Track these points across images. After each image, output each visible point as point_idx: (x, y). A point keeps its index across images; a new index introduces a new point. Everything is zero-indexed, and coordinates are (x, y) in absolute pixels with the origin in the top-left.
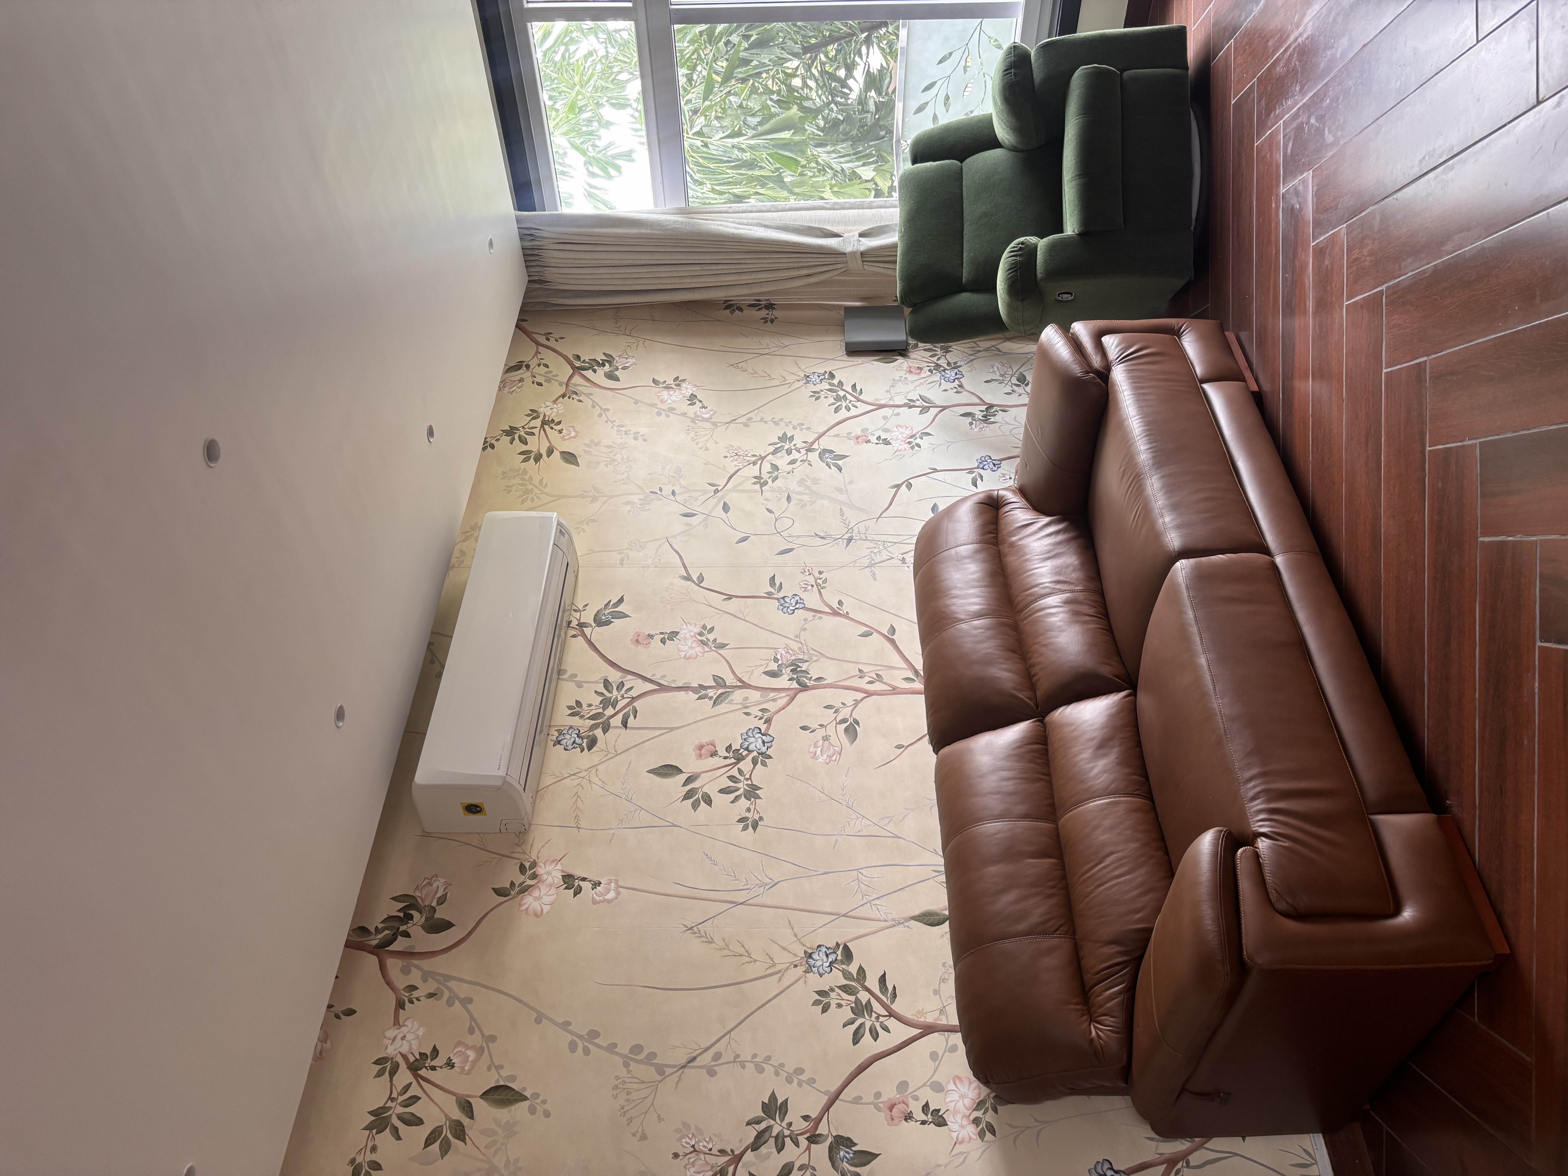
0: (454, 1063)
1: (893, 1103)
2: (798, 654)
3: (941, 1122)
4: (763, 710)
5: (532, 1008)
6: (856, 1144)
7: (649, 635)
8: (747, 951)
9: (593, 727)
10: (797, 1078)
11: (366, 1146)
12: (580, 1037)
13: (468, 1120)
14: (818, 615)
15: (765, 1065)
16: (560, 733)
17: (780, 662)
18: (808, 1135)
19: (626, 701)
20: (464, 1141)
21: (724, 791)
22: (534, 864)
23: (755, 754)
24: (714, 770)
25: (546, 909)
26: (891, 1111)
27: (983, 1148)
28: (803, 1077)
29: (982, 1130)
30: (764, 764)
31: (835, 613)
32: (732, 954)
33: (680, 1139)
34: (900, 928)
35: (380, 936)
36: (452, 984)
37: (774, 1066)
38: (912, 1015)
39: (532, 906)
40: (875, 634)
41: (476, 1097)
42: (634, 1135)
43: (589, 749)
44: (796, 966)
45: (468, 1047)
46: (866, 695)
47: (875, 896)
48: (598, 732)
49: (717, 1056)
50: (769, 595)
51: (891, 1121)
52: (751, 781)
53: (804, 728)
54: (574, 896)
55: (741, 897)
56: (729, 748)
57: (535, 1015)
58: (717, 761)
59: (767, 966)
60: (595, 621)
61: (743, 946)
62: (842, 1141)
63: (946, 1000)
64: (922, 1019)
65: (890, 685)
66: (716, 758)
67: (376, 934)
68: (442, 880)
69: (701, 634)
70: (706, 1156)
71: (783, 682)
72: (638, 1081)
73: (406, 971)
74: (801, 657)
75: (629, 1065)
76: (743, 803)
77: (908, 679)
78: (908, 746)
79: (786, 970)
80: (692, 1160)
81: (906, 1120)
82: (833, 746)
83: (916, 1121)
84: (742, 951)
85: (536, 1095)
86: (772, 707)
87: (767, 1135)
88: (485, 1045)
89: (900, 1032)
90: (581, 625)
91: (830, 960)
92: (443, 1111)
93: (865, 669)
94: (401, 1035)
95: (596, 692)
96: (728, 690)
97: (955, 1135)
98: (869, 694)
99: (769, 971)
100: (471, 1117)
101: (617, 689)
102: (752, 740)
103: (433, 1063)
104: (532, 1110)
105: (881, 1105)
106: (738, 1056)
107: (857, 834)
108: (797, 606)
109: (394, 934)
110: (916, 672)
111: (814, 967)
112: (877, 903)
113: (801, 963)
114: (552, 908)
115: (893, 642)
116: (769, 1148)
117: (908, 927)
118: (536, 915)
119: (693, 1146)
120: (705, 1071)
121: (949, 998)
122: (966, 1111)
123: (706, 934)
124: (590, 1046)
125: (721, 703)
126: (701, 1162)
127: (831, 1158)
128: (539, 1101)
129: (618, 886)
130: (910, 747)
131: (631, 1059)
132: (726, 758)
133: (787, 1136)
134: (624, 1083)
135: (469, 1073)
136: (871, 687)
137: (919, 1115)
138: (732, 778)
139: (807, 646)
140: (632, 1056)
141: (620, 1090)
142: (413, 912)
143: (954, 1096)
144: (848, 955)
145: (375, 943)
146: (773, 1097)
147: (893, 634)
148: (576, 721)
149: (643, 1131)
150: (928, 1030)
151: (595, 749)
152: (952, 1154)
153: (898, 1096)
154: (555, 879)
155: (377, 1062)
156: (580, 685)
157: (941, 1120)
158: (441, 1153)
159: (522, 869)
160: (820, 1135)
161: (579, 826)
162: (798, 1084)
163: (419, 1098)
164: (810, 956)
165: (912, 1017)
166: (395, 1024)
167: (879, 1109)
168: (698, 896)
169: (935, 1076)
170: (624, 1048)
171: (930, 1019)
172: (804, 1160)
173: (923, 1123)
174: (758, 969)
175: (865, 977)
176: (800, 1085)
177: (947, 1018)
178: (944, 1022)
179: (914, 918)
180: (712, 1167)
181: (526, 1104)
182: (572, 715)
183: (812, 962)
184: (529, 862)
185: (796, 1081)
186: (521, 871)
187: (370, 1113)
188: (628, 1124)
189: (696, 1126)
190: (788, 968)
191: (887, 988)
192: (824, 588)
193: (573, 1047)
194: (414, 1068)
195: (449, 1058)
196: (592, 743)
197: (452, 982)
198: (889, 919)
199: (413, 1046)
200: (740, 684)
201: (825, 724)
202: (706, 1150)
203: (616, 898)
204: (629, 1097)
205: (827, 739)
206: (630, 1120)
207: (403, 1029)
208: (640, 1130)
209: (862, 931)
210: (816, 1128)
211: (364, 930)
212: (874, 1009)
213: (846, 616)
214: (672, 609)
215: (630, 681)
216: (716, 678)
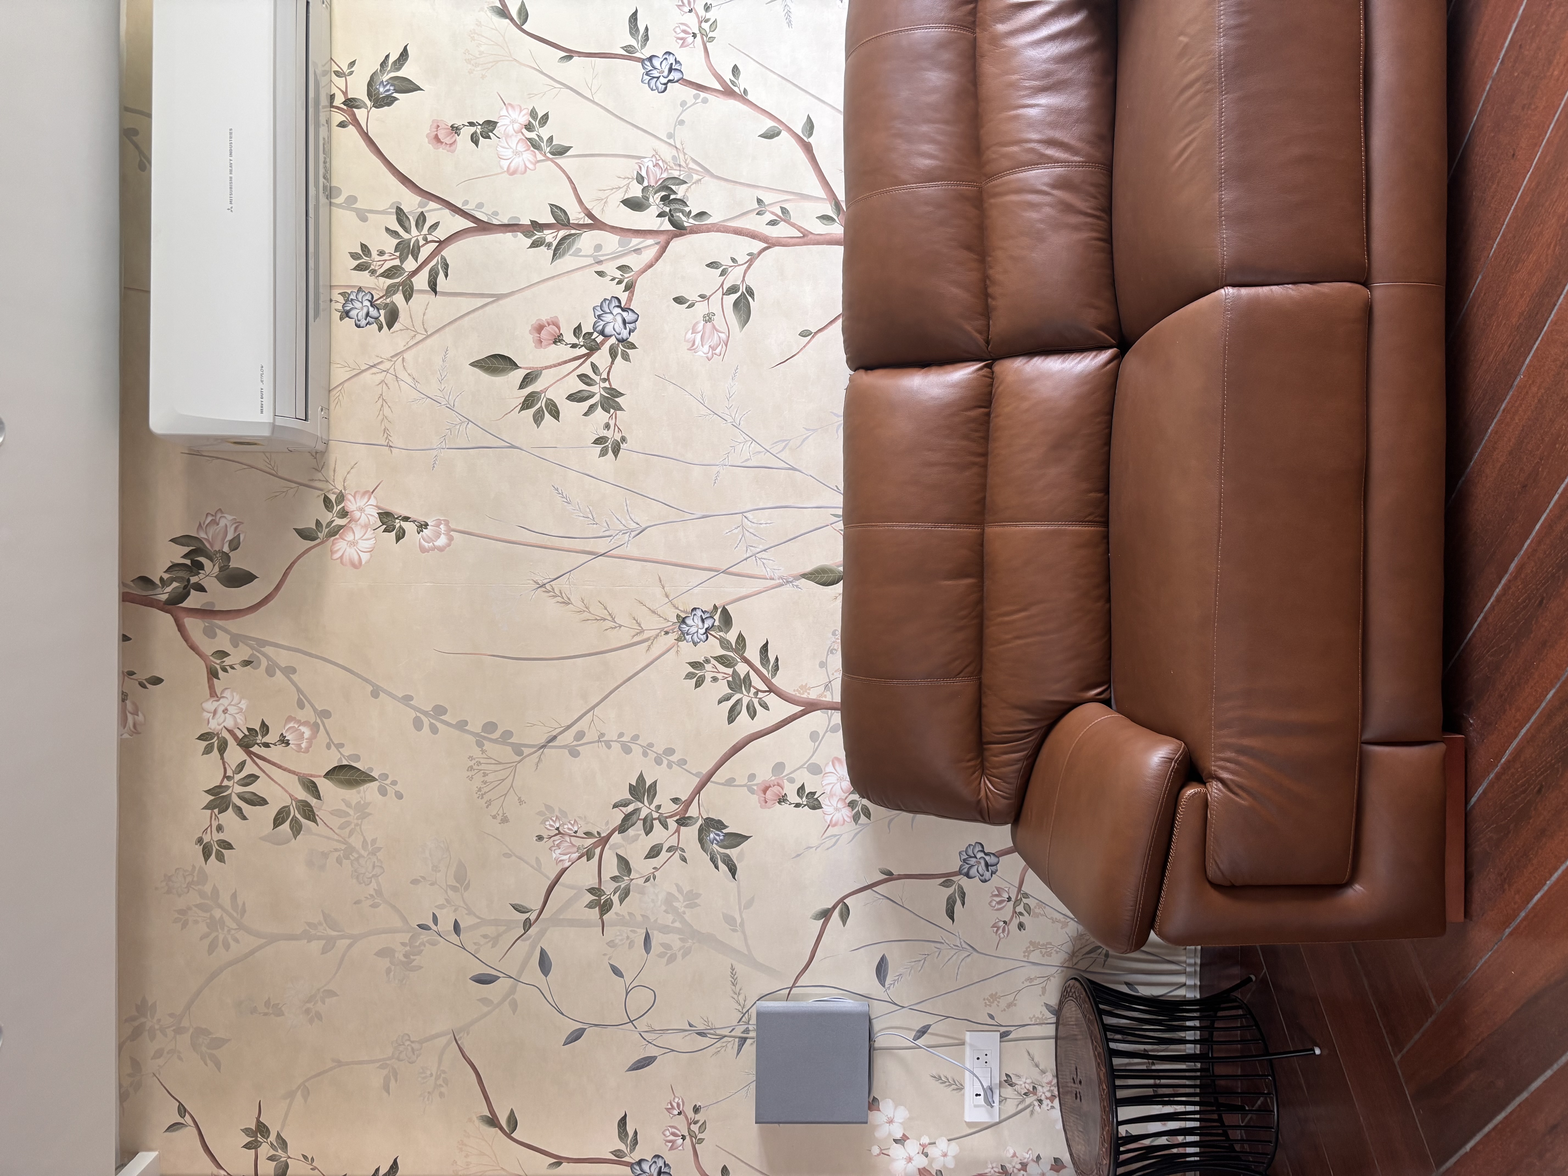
0: (288, 740)
1: (768, 785)
2: (672, 169)
3: (815, 805)
4: (623, 268)
5: (367, 680)
6: (726, 827)
7: (452, 126)
8: (610, 615)
9: (391, 291)
10: (668, 760)
11: (211, 825)
12: (425, 713)
13: (315, 800)
14: (703, 95)
15: (633, 746)
16: (347, 299)
17: (646, 184)
18: (678, 817)
19: (433, 246)
20: (315, 821)
21: (575, 397)
22: (341, 498)
23: (613, 340)
24: (560, 364)
25: (365, 557)
26: (765, 794)
27: (856, 831)
28: (674, 758)
29: (857, 814)
30: (626, 357)
31: (728, 92)
32: (593, 617)
33: (544, 822)
34: (788, 588)
35: (169, 589)
36: (268, 650)
37: (642, 746)
38: (794, 691)
39: (347, 554)
40: (784, 134)
41: (320, 776)
42: (494, 817)
43: (390, 326)
44: (667, 633)
45: (301, 723)
46: (765, 245)
47: (761, 547)
48: (398, 299)
49: (580, 735)
50: (629, 54)
51: (764, 804)
52: (610, 384)
53: (679, 300)
54: (397, 542)
55: (601, 546)
56: (577, 330)
57: (370, 688)
58: (563, 352)
59: (633, 632)
60: (370, 95)
61: (606, 609)
62: (712, 824)
63: (833, 674)
64: (805, 696)
65: (799, 229)
66: (561, 347)
67: (163, 587)
68: (230, 517)
69: (529, 127)
70: (572, 838)
71: (649, 219)
72: (494, 762)
73: (210, 633)
74: (676, 174)
75: (483, 745)
76: (600, 415)
77: (825, 218)
78: (816, 333)
79: (656, 638)
80: (556, 843)
81: (779, 802)
82: (717, 331)
83: (791, 804)
84: (604, 614)
85: (385, 776)
86: (635, 262)
87: (635, 817)
88: (319, 721)
89: (780, 709)
90: (351, 103)
91: (706, 626)
92: (286, 791)
93: (767, 198)
94: (221, 709)
95: (387, 229)
96: (573, 232)
97: (828, 818)
98: (770, 243)
99: (636, 639)
100: (318, 797)
101: (417, 225)
102: (608, 318)
103: (265, 740)
104: (383, 792)
105: (755, 788)
106: (603, 735)
107: (744, 464)
108: (671, 77)
109: (185, 587)
110: (837, 205)
111: (688, 634)
112: (764, 556)
113: (673, 630)
114: (371, 556)
115: (808, 148)
116: (637, 830)
117: (797, 586)
118: (353, 565)
119: (557, 829)
120: (567, 751)
121: (836, 671)
122: (843, 794)
123: (561, 593)
124: (438, 725)
125: (564, 254)
126: (566, 844)
127: (701, 840)
128: (388, 782)
129: (450, 529)
130: (819, 335)
131: (485, 738)
132: (574, 346)
133: (655, 819)
134: (479, 763)
135: (307, 751)
136: (774, 232)
137: (794, 798)
138: (583, 377)
139: (685, 154)
140: (486, 735)
141: (476, 771)
142: (202, 559)
143: (832, 779)
144: (727, 620)
145: (164, 597)
146: (641, 779)
147: (810, 134)
148: (364, 279)
149: (504, 814)
150: (810, 707)
151: (397, 326)
152: (824, 837)
153: (773, 778)
154: (370, 517)
155: (202, 737)
156: (363, 217)
157: (816, 803)
158: (293, 833)
159: (327, 503)
160: (690, 817)
161: (391, 444)
162: (667, 765)
163: (257, 777)
164: (683, 621)
165: (794, 693)
166: (211, 696)
167: (752, 792)
168: (549, 544)
169: (814, 757)
170: (476, 726)
171: (813, 695)
172: (673, 841)
173: (797, 805)
174: (625, 636)
175: (745, 645)
176: (670, 766)
177: (832, 694)
178: (828, 698)
179: (804, 576)
180: (578, 848)
181: (374, 785)
182: (359, 268)
183: (686, 628)
184: (334, 493)
185: (665, 762)
186: (326, 507)
187: (208, 792)
188: (487, 807)
189: (560, 809)
190: (657, 635)
191: (768, 659)
192: (712, 39)
193: (418, 725)
194: (245, 744)
195: (282, 734)
196: (393, 317)
197: (267, 647)
198: (776, 576)
199: (239, 721)
200: (590, 222)
201: (708, 295)
202: (571, 833)
203: (449, 545)
204: (486, 778)
205: (710, 320)
206: (489, 803)
207: (222, 701)
208: (500, 813)
209: (744, 592)
210: (686, 811)
211: (145, 581)
212: (753, 684)
213: (743, 97)
214: (483, 77)
215: (435, 213)
216: (556, 210)
